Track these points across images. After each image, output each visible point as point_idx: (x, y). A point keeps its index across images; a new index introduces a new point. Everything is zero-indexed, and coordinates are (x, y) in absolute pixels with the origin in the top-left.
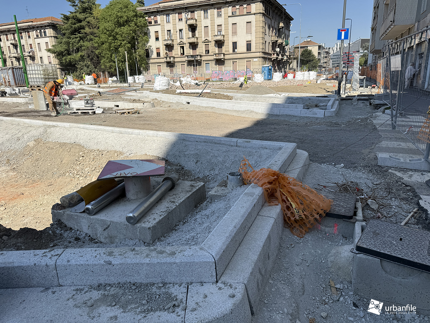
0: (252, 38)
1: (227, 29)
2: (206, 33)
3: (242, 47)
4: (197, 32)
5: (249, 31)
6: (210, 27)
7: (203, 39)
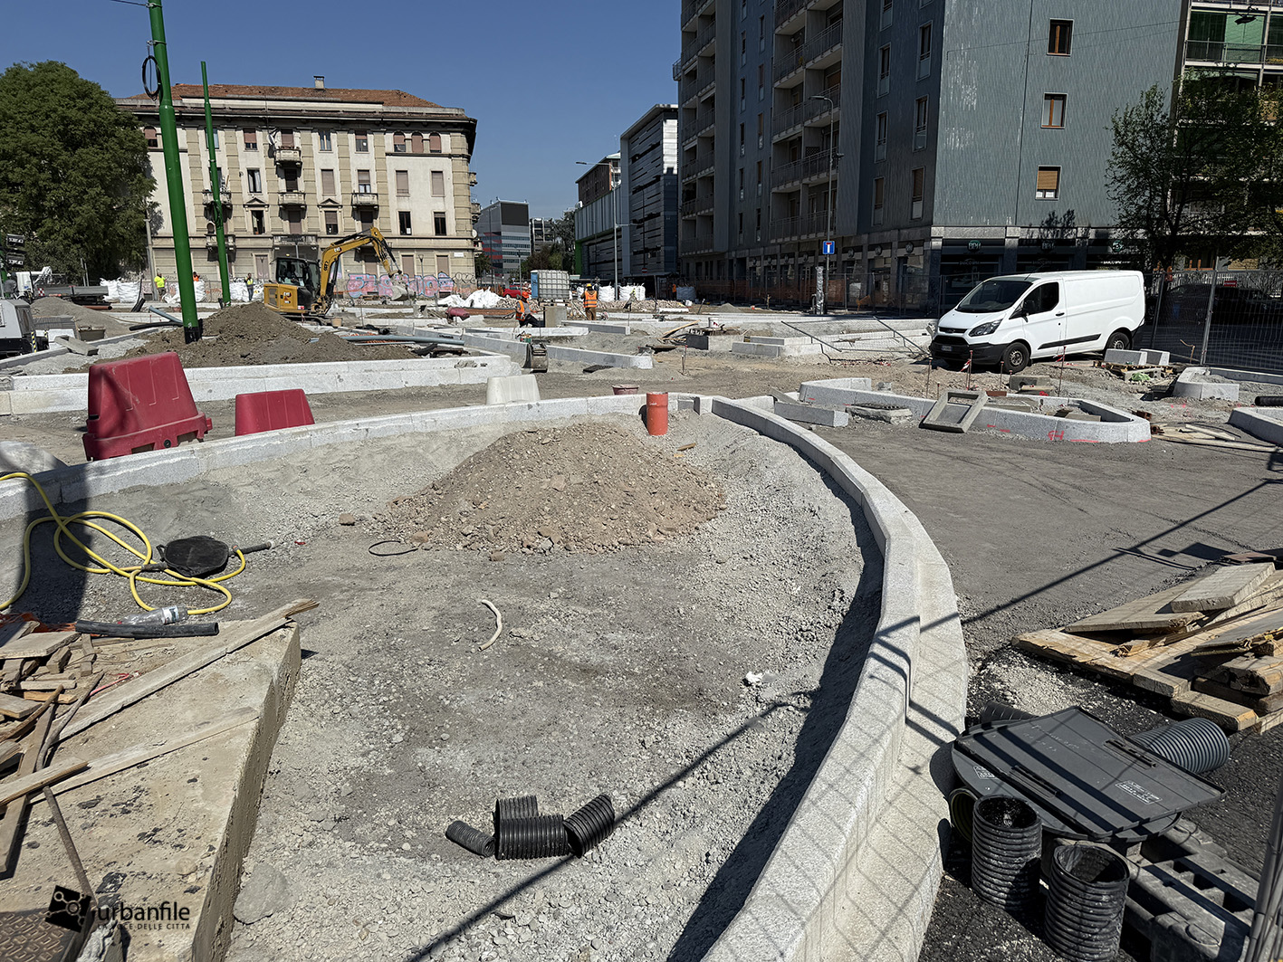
0: (448, 206)
1: (382, 181)
2: (329, 186)
3: (423, 225)
4: (300, 181)
5: (438, 191)
6: (337, 173)
7: (320, 200)
